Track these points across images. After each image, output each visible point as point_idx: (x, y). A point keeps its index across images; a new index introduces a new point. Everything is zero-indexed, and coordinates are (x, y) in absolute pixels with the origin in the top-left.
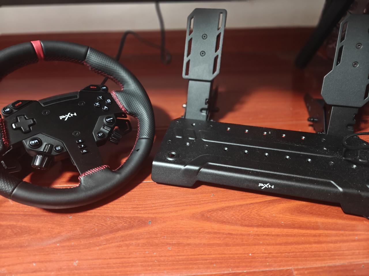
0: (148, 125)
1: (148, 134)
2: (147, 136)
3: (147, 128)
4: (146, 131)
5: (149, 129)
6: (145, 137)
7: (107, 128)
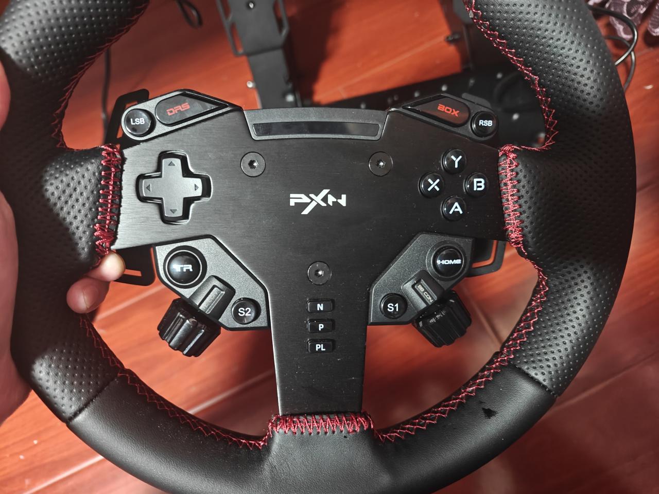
0: (573, 337)
1: (557, 371)
2: (547, 376)
3: (562, 348)
4: (554, 359)
5: (568, 356)
6: (540, 378)
7: (426, 290)
